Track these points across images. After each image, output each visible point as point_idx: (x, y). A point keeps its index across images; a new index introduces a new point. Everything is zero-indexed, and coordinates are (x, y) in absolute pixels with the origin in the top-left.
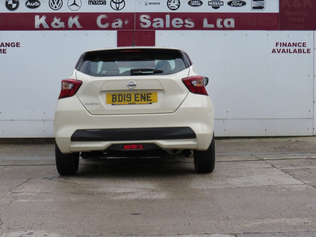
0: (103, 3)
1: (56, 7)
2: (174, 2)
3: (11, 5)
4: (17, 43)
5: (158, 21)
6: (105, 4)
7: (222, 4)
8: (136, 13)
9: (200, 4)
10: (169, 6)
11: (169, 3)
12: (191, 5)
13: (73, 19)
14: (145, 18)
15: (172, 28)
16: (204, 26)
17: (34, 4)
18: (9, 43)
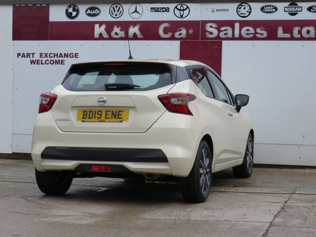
0: (166, 10)
1: (116, 15)
2: (244, 9)
3: (71, 13)
4: (76, 54)
5: (226, 30)
6: (169, 11)
7: (301, 10)
8: (202, 21)
9: (274, 10)
10: (239, 13)
11: (238, 10)
12: (264, 12)
13: (133, 28)
14: (211, 27)
15: (241, 38)
16: (279, 36)
17: (94, 12)
18: (68, 54)
